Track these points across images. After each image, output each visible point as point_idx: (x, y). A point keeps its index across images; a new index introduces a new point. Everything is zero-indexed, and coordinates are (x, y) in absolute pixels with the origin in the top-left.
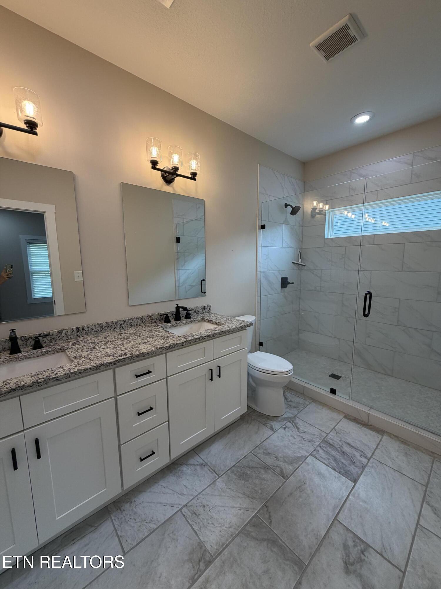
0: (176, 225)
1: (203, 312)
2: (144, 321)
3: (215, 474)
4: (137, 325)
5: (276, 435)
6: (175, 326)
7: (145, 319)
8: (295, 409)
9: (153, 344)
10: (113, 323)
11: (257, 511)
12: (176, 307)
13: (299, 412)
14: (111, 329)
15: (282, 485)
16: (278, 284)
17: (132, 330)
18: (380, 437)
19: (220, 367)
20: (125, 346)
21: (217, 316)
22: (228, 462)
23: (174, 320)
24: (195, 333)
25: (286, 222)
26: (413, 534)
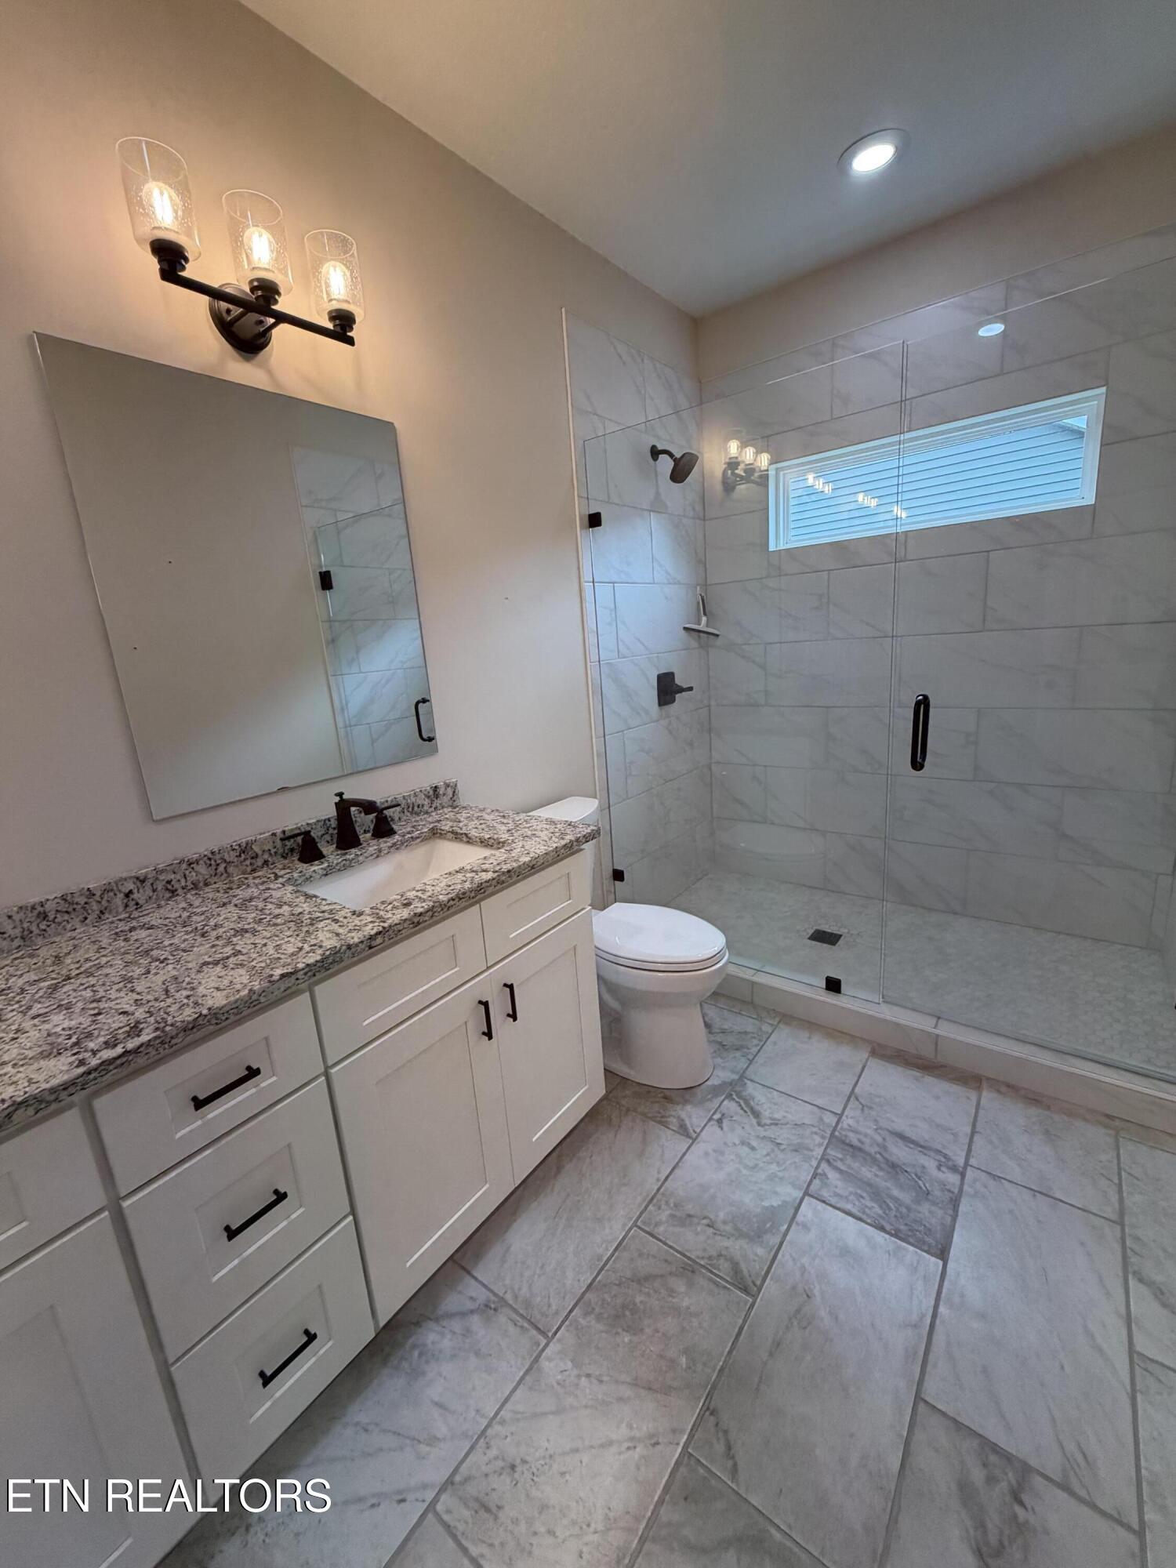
0: (315, 533)
1: (434, 806)
2: (221, 868)
3: (534, 1332)
4: (195, 886)
5: (699, 1148)
6: (339, 870)
7: (225, 861)
8: (738, 1054)
9: (253, 963)
10: (90, 893)
11: (685, 1437)
12: (336, 804)
13: (751, 1061)
14: (86, 918)
15: (745, 1321)
16: (649, 694)
17: (173, 910)
18: (974, 1096)
19: (511, 987)
20: (138, 989)
21: (479, 814)
22: (570, 1274)
23: (334, 846)
24: (414, 889)
25: (657, 507)
26: (1129, 1390)
